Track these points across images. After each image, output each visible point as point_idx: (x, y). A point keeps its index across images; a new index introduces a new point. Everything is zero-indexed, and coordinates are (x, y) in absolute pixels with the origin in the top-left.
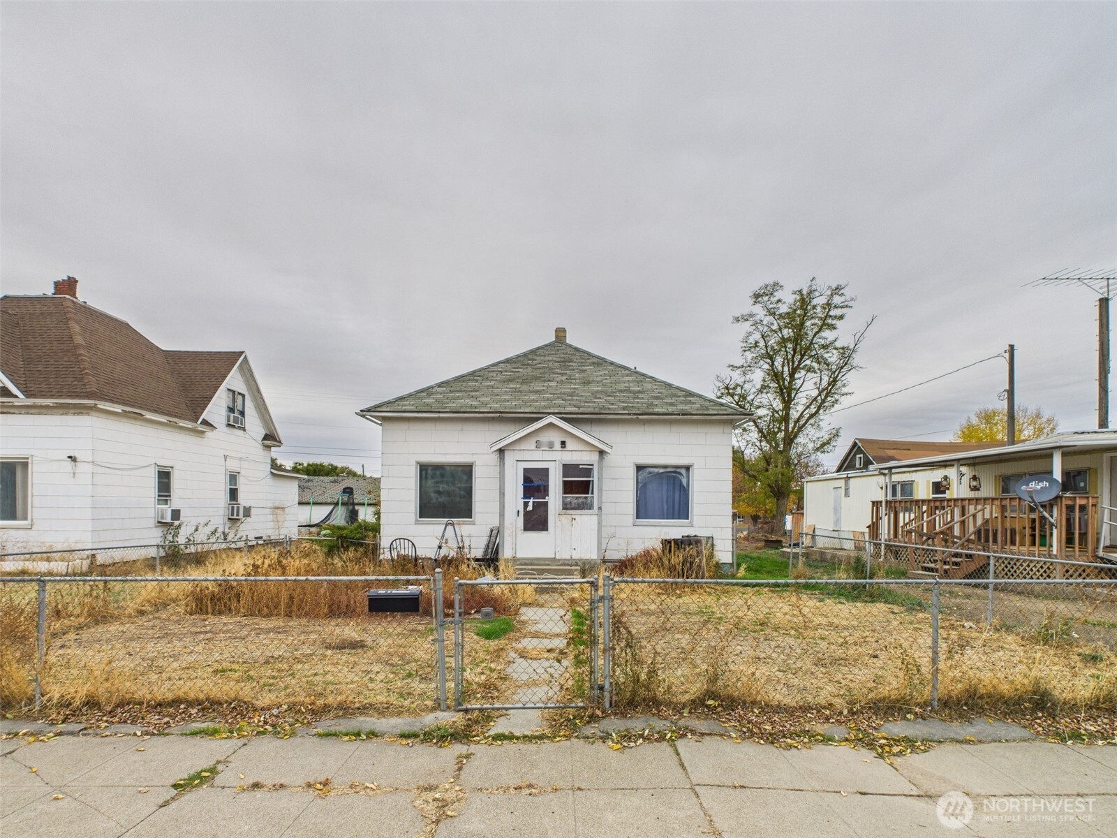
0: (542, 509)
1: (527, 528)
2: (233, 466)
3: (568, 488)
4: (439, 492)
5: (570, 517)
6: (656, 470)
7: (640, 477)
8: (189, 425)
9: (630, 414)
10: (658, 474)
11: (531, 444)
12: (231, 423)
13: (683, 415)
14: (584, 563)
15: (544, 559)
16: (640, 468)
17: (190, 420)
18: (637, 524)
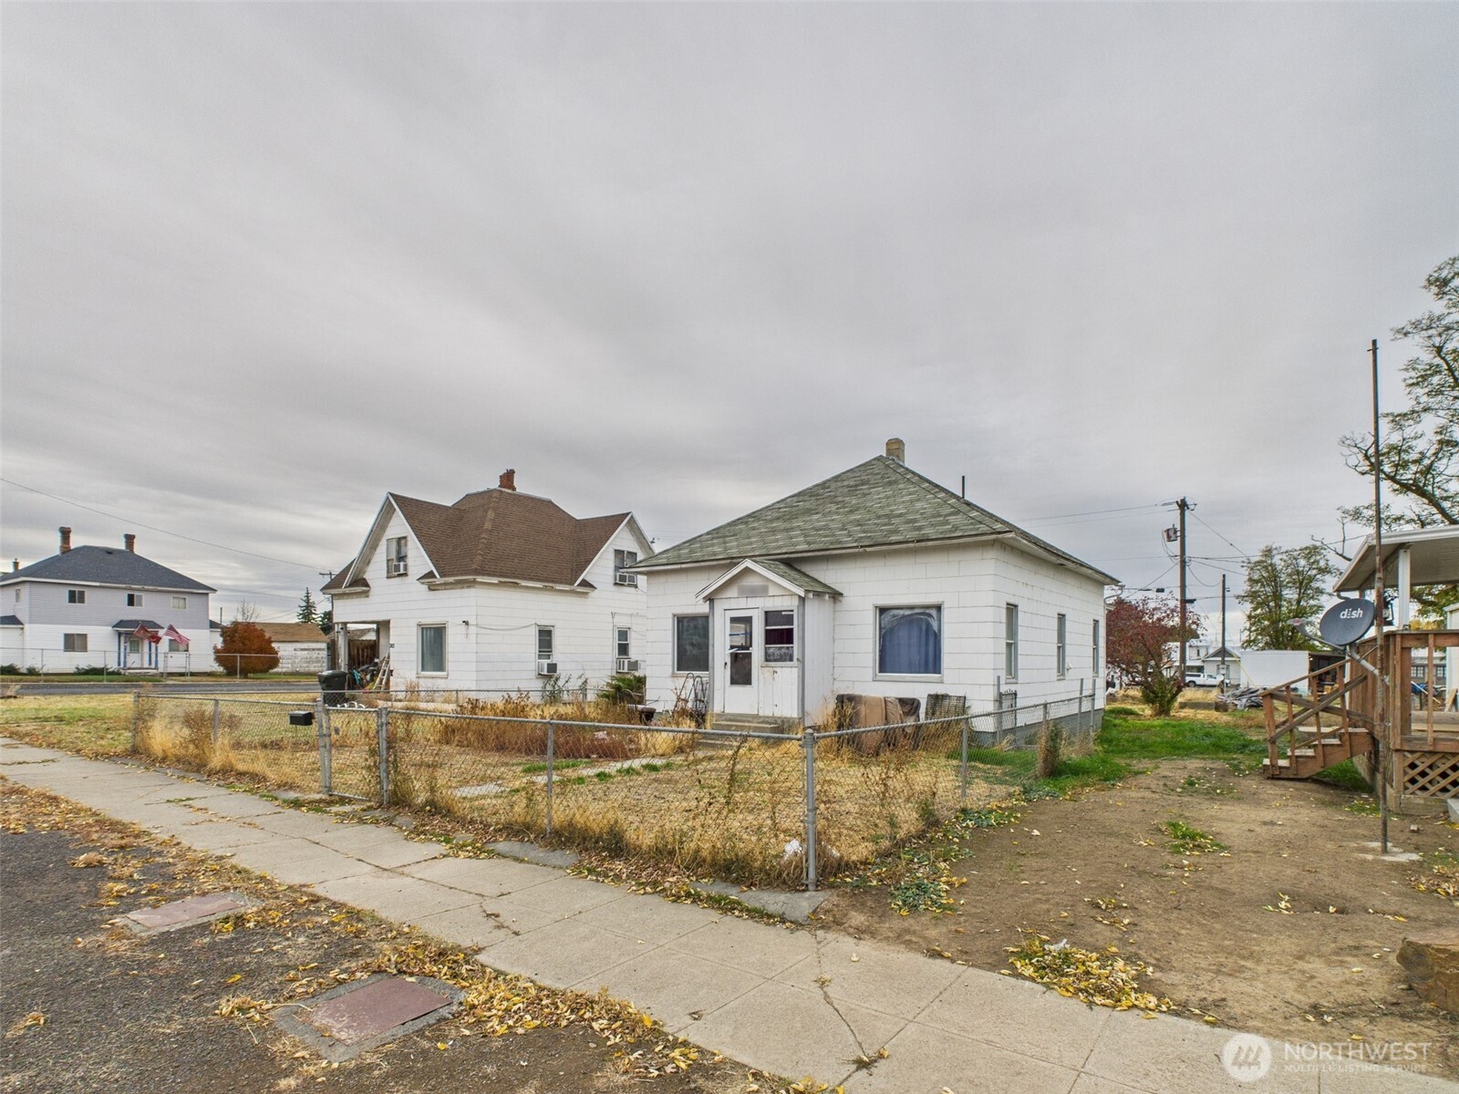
0: (746, 660)
1: (734, 682)
2: (623, 622)
3: (772, 637)
4: (692, 644)
5: (771, 670)
6: (901, 612)
7: (883, 622)
8: (567, 588)
9: (857, 547)
10: (904, 616)
11: (733, 592)
12: (618, 581)
13: (918, 541)
14: (783, 722)
15: (747, 716)
16: (882, 610)
17: (566, 583)
18: (877, 678)
